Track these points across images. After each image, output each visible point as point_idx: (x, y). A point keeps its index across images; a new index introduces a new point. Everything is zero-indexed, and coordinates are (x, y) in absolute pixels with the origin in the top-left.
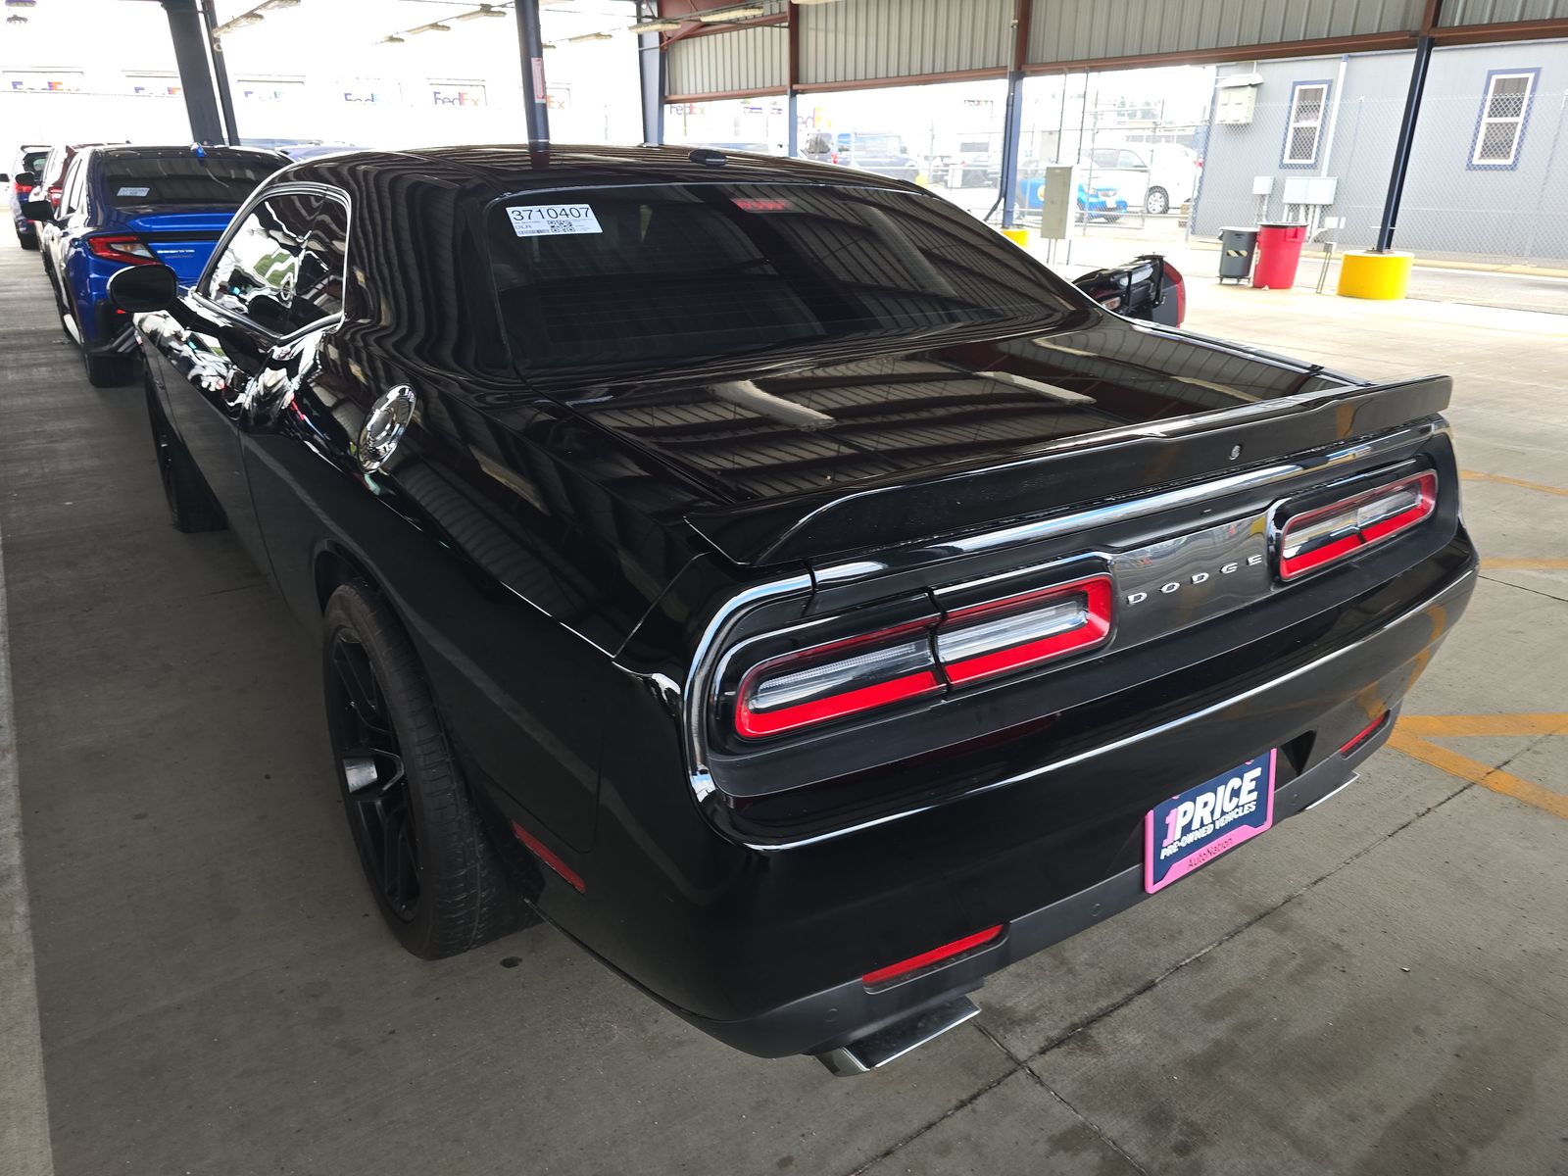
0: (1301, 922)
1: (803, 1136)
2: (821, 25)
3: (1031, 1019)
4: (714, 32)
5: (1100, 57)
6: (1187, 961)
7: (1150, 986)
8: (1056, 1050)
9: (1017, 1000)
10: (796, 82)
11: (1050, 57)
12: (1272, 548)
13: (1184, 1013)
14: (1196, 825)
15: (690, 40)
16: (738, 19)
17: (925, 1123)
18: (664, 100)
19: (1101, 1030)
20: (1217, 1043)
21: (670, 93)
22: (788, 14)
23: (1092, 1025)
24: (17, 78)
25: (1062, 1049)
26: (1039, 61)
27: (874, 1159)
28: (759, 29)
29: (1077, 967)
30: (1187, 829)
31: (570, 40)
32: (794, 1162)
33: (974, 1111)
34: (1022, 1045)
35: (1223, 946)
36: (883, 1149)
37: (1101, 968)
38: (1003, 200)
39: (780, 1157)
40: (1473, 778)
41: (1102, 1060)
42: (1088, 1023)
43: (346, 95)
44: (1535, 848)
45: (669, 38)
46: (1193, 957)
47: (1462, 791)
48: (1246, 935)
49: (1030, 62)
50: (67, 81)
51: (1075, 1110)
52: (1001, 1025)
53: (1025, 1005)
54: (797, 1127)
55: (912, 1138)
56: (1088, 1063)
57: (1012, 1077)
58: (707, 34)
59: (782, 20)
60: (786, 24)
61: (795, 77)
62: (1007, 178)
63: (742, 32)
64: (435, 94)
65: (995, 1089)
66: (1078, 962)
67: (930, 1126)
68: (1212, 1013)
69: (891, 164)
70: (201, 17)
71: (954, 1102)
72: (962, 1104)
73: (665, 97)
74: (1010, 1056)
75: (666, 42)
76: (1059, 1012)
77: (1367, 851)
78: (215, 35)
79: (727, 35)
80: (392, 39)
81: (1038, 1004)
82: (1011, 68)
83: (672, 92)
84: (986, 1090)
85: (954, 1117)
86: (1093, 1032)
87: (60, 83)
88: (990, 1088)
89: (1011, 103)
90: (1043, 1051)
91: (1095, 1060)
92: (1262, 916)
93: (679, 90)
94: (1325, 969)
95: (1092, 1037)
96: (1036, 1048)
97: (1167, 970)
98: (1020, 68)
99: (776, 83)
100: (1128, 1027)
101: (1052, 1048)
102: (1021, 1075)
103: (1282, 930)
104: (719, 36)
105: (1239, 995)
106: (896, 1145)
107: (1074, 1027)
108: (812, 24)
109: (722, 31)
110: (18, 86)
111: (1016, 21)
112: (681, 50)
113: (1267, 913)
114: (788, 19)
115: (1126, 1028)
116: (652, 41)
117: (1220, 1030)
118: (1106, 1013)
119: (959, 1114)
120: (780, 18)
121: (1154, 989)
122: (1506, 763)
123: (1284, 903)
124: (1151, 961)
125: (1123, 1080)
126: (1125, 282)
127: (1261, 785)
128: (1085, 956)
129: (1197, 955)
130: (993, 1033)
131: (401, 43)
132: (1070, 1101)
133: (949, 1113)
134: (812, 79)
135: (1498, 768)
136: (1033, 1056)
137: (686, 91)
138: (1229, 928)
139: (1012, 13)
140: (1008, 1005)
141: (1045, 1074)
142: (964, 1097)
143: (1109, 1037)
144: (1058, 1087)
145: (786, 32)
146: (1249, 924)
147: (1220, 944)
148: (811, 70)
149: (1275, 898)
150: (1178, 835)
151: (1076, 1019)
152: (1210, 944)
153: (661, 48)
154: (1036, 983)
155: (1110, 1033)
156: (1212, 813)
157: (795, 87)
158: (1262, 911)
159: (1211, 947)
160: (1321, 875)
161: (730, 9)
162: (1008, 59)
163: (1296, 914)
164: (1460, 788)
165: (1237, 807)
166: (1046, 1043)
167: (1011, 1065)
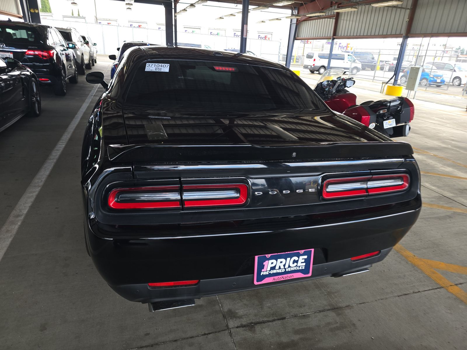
0: (347, 314)
1: (156, 329)
2: (345, 18)
3: (240, 317)
4: (313, 20)
5: (436, 33)
6: (300, 315)
7: (284, 318)
8: (242, 328)
9: (240, 311)
10: (335, 35)
11: (418, 32)
12: (319, 187)
13: (289, 329)
14: (277, 267)
15: (306, 22)
16: (318, 16)
17: (191, 336)
18: (295, 39)
19: (259, 327)
20: (293, 341)
21: (297, 37)
22: (335, 15)
23: (258, 325)
24: (132, 23)
25: (244, 328)
26: (414, 33)
27: (171, 341)
28: (326, 19)
29: (264, 307)
30: (273, 268)
31: (269, 20)
32: (149, 335)
33: (207, 337)
34: (232, 324)
35: (315, 314)
36: (175, 339)
37: (272, 309)
38: (395, 76)
39: (147, 333)
40: (443, 285)
41: (253, 335)
42: (256, 324)
43: (211, 33)
44: (451, 313)
45: (299, 21)
46: (303, 314)
47: (436, 289)
48: (325, 313)
49: (411, 33)
50: (143, 25)
51: (235, 346)
52: (231, 316)
53: (242, 313)
54: (156, 326)
55: (185, 339)
56: (248, 334)
57: (224, 332)
58: (311, 20)
59: (333, 17)
60: (334, 18)
61: (335, 34)
62: (397, 69)
63: (321, 20)
64: (235, 33)
65: (217, 333)
66: (266, 306)
67: (191, 338)
68: (297, 332)
69: (368, 63)
70: (173, 10)
71: (203, 333)
72: (205, 334)
73: (295, 38)
74: (227, 326)
75: (298, 22)
76: (250, 318)
77: (386, 298)
78: (175, 15)
79: (316, 20)
80: (221, 18)
81: (245, 314)
82: (404, 35)
83: (298, 36)
84: (214, 333)
85: (200, 337)
86: (256, 326)
87: (141, 26)
88: (216, 332)
89: (402, 46)
90: (237, 327)
91: (251, 334)
92: (335, 309)
93: (300, 36)
94: (345, 330)
95: (255, 328)
96: (236, 326)
97: (292, 316)
98: (407, 35)
99: (329, 35)
100: (268, 328)
101: (241, 327)
102: (227, 332)
103: (338, 315)
104: (314, 21)
105: (311, 329)
106: (179, 339)
107: (252, 323)
108: (343, 18)
109: (315, 19)
110: (132, 26)
111: (408, 20)
112: (302, 25)
113: (337, 308)
114: (335, 16)
115: (267, 328)
116: (295, 21)
117: (296, 338)
118: (264, 322)
119: (202, 337)
120: (333, 16)
121: (284, 320)
122: (461, 284)
123: (345, 307)
124: (289, 311)
125: (256, 342)
126: (389, 104)
127: (307, 261)
128: (269, 305)
129: (305, 314)
130: (227, 318)
131: (222, 19)
132: (236, 343)
133: (199, 336)
134: (340, 35)
135: (456, 285)
136: (234, 328)
137: (302, 37)
138: (321, 309)
139: (407, 17)
140: (236, 312)
141: (234, 333)
142: (207, 332)
143: (260, 329)
144: (235, 338)
145: (334, 20)
146: (329, 310)
147: (315, 313)
148: (340, 32)
149: (343, 305)
150: (269, 269)
151: (254, 321)
152: (312, 312)
153: (297, 23)
154: (249, 308)
155: (261, 328)
156: (284, 265)
157: (334, 37)
158: (336, 307)
159: (311, 313)
160: (364, 302)
161: (315, 13)
162: (404, 32)
163: (347, 311)
164: (436, 288)
165: (297, 266)
166: (240, 325)
167: (226, 328)
